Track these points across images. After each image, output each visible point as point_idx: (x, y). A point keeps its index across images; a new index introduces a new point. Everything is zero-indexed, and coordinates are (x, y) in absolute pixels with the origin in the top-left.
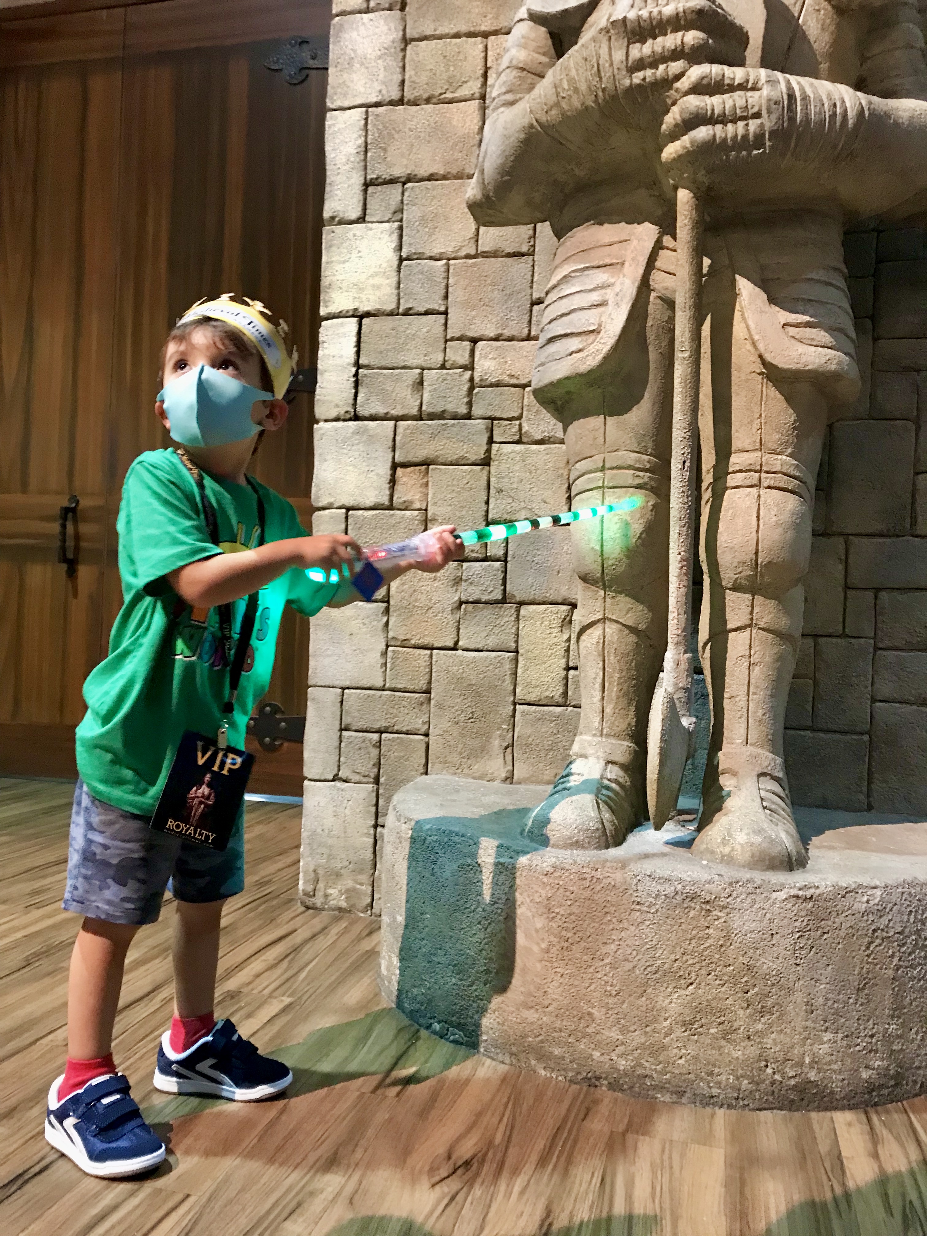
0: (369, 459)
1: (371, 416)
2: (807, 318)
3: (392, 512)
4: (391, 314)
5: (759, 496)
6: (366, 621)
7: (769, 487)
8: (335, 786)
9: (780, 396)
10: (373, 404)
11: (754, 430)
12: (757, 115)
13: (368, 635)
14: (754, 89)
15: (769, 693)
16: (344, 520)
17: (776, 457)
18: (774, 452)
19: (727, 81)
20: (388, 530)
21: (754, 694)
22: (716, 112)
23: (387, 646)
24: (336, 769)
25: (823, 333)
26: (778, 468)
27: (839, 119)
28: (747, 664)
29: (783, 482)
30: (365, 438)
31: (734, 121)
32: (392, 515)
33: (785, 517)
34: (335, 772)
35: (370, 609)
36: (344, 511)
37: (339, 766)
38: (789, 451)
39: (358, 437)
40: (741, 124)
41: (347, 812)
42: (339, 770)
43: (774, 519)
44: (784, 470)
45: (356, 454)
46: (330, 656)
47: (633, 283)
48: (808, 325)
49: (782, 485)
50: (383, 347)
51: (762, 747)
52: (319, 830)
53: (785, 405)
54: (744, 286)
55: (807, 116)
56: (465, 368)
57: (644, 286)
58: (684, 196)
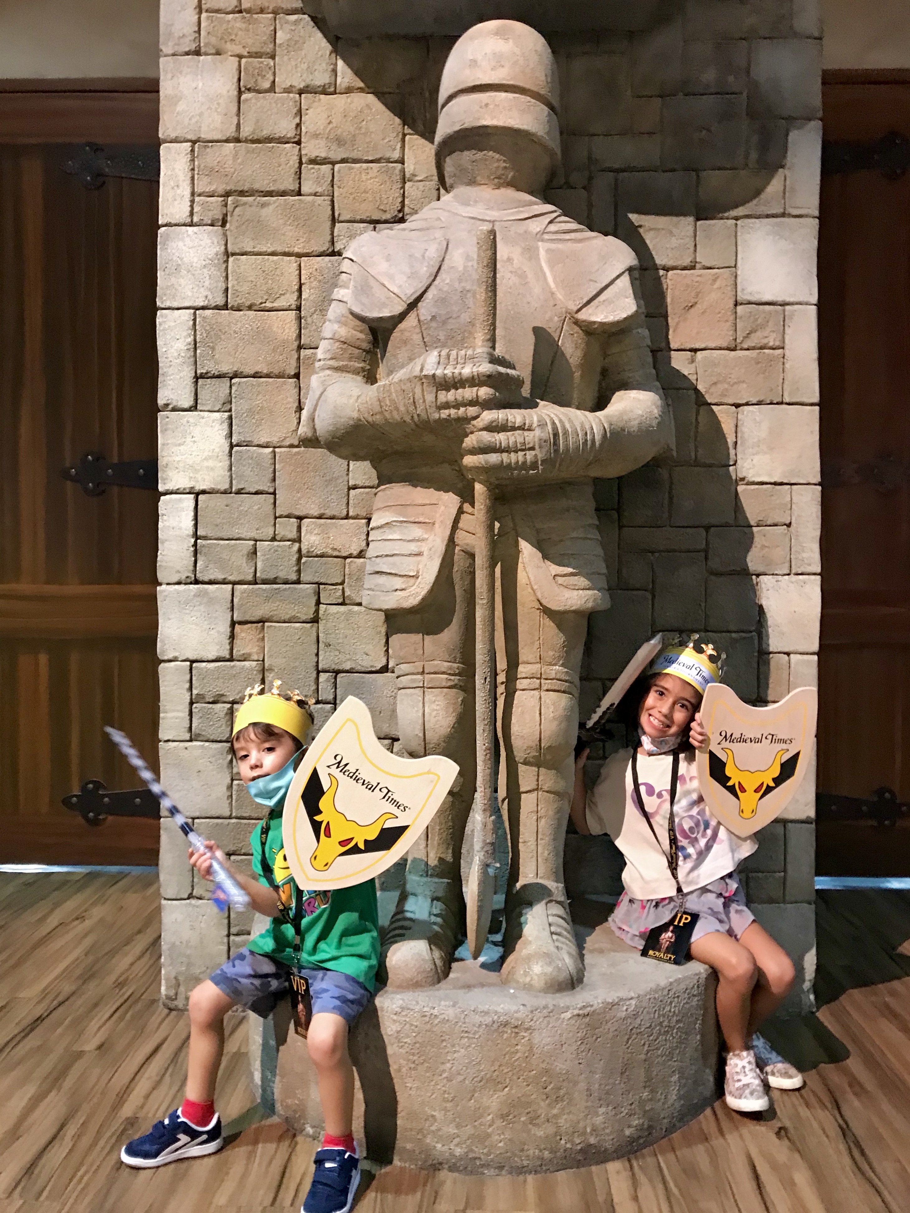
0: (210, 618)
1: (210, 580)
2: (570, 570)
3: (232, 664)
4: (225, 492)
5: (540, 698)
6: (212, 760)
7: (547, 690)
8: (190, 904)
9: (552, 624)
10: (212, 571)
11: (535, 649)
12: (532, 449)
13: (215, 772)
14: (530, 429)
15: (552, 837)
16: (188, 671)
17: (551, 667)
18: (551, 664)
19: (510, 424)
20: (229, 679)
21: (542, 839)
22: (503, 445)
23: (232, 780)
24: (190, 889)
25: (582, 579)
26: (553, 676)
27: (589, 443)
28: (535, 817)
29: (557, 685)
30: (205, 600)
31: (516, 451)
32: (234, 666)
33: (560, 712)
34: (189, 891)
35: (215, 749)
36: (188, 663)
37: (193, 886)
38: (561, 662)
39: (199, 599)
40: (521, 454)
41: (203, 925)
42: (193, 890)
43: (552, 715)
44: (558, 677)
45: (198, 614)
46: (180, 791)
47: (442, 542)
48: (572, 574)
49: (556, 688)
50: (219, 521)
51: (548, 878)
52: (178, 943)
53: (557, 631)
54: (525, 547)
55: (567, 449)
56: (293, 541)
57: (451, 542)
58: (479, 487)
